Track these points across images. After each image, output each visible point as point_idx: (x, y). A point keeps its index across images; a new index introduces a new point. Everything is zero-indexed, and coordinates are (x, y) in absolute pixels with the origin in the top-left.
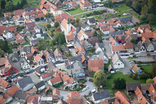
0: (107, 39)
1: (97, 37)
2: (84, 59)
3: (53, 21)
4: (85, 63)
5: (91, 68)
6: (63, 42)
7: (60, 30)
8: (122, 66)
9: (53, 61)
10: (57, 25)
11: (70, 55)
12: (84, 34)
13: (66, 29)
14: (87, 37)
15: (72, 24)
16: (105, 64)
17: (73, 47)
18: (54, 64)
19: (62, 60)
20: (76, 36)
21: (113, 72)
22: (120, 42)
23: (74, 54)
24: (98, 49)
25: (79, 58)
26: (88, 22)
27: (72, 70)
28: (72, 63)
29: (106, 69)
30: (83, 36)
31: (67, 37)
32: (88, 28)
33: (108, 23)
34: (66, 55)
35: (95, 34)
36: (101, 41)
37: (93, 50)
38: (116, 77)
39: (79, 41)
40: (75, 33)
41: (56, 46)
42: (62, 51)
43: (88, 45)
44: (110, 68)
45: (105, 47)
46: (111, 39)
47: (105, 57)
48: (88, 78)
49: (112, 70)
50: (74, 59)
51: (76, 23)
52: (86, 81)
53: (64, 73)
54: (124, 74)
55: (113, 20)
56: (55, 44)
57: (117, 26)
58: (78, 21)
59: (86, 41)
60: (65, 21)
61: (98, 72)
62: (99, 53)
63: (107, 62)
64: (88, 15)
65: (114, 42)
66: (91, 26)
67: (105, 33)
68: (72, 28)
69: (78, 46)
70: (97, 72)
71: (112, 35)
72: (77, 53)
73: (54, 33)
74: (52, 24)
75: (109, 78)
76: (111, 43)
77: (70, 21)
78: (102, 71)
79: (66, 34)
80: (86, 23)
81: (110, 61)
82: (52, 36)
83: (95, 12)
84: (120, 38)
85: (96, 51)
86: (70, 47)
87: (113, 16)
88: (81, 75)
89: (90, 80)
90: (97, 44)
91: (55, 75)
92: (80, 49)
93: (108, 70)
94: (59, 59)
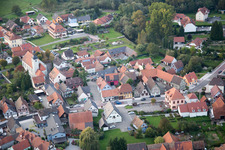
0: (93, 80)
1: (78, 78)
2: (62, 112)
3: (10, 54)
4: (64, 118)
5: (73, 125)
6: (29, 86)
7: (22, 68)
8: (119, 119)
9: (15, 116)
10: (17, 61)
11: (41, 106)
12: (60, 74)
13: (32, 66)
14: (63, 78)
15: (40, 59)
16: (94, 118)
17: (43, 94)
18: (17, 121)
19: (28, 114)
20: (48, 77)
21: (106, 129)
22: (112, 84)
23: (47, 104)
24: (82, 96)
25: (55, 110)
26: (63, 56)
27: (46, 129)
28: (44, 118)
29: (96, 125)
30: (57, 77)
31: (34, 79)
32: (64, 65)
33: (92, 56)
34: (35, 106)
35: (76, 74)
36: (85, 84)
37: (75, 98)
38: (112, 137)
39: (52, 85)
40: (45, 72)
41: (17, 94)
42: (28, 101)
43: (67, 90)
44: (102, 123)
45: (92, 91)
46: (100, 80)
47: (93, 108)
48: (70, 140)
49: (105, 126)
50: (47, 112)
51: (46, 58)
52: (68, 145)
54: (123, 130)
55: (99, 51)
56: (15, 90)
57: (106, 61)
58: (48, 54)
59: (64, 85)
60: (29, 56)
61: (86, 130)
62: (83, 101)
63: (96, 115)
64: (62, 46)
65: (105, 84)
66: (68, 62)
67: (90, 71)
68: (40, 65)
69: (51, 92)
71: (100, 75)
72: (50, 103)
73: (13, 72)
74: (9, 60)
75: (101, 138)
76: (100, 86)
77: (37, 55)
78: (91, 128)
79: (32, 73)
80: (60, 57)
81: (101, 113)
82: (11, 77)
83: (71, 41)
84: (112, 78)
85: (80, 99)
86: (39, 94)
87: (98, 46)
88: (59, 135)
89: (74, 143)
90: (79, 88)
92: (56, 96)
93: (98, 125)
94: (24, 114)
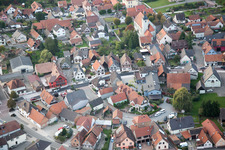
0: (201, 45)
1: (184, 41)
2: (162, 71)
3: (125, 15)
4: (163, 77)
5: (170, 85)
6: (136, 45)
7: (132, 28)
8: (218, 84)
9: (118, 71)
10: (129, 21)
11: (143, 64)
12: (166, 36)
13: (141, 27)
14: (169, 40)
15: (151, 20)
16: (192, 80)
17: (148, 53)
18: (119, 76)
19: (131, 71)
20: (155, 39)
21: (202, 92)
22: (218, 49)
23: (149, 63)
24: (185, 58)
25: (155, 69)
26: (175, 19)
27: (144, 85)
28: (144, 75)
29: (193, 87)
30: (164, 38)
31: (142, 38)
32: (173, 28)
33: (204, 21)
34: (138, 64)
35: (183, 36)
36: (190, 47)
37: (177, 59)
38: (206, 100)
39: (158, 46)
40: (153, 33)
41: (124, 51)
42: (132, 58)
43: (171, 51)
44: (199, 85)
45: (196, 55)
46: (206, 44)
47: (193, 70)
48: (165, 98)
49: (201, 89)
50: (148, 70)
51: (157, 20)
52: (162, 102)
53: (131, 88)
54: (220, 95)
55: (212, 17)
56: (123, 48)
57: (217, 26)
58: (159, 17)
59: (168, 47)
62: (185, 64)
63: (195, 78)
64: (176, 9)
65: (210, 49)
66: (178, 25)
67: (198, 35)
68: (149, 26)
69: (155, 52)
70: (179, 90)
71: (207, 39)
72: (153, 62)
73: (124, 32)
74: (123, 20)
75: (195, 100)
76: (205, 50)
77: (149, 17)
78: (187, 89)
79: (141, 34)
80: (171, 20)
81: (200, 77)
82: (121, 36)
83: (186, 4)
84: (219, 43)
85: (182, 61)
86: (144, 54)
87: (213, 11)
88: (155, 93)
89: (169, 102)
90: (183, 51)
91: (118, 91)
92: (158, 56)
93: (195, 88)
94: (127, 69)
